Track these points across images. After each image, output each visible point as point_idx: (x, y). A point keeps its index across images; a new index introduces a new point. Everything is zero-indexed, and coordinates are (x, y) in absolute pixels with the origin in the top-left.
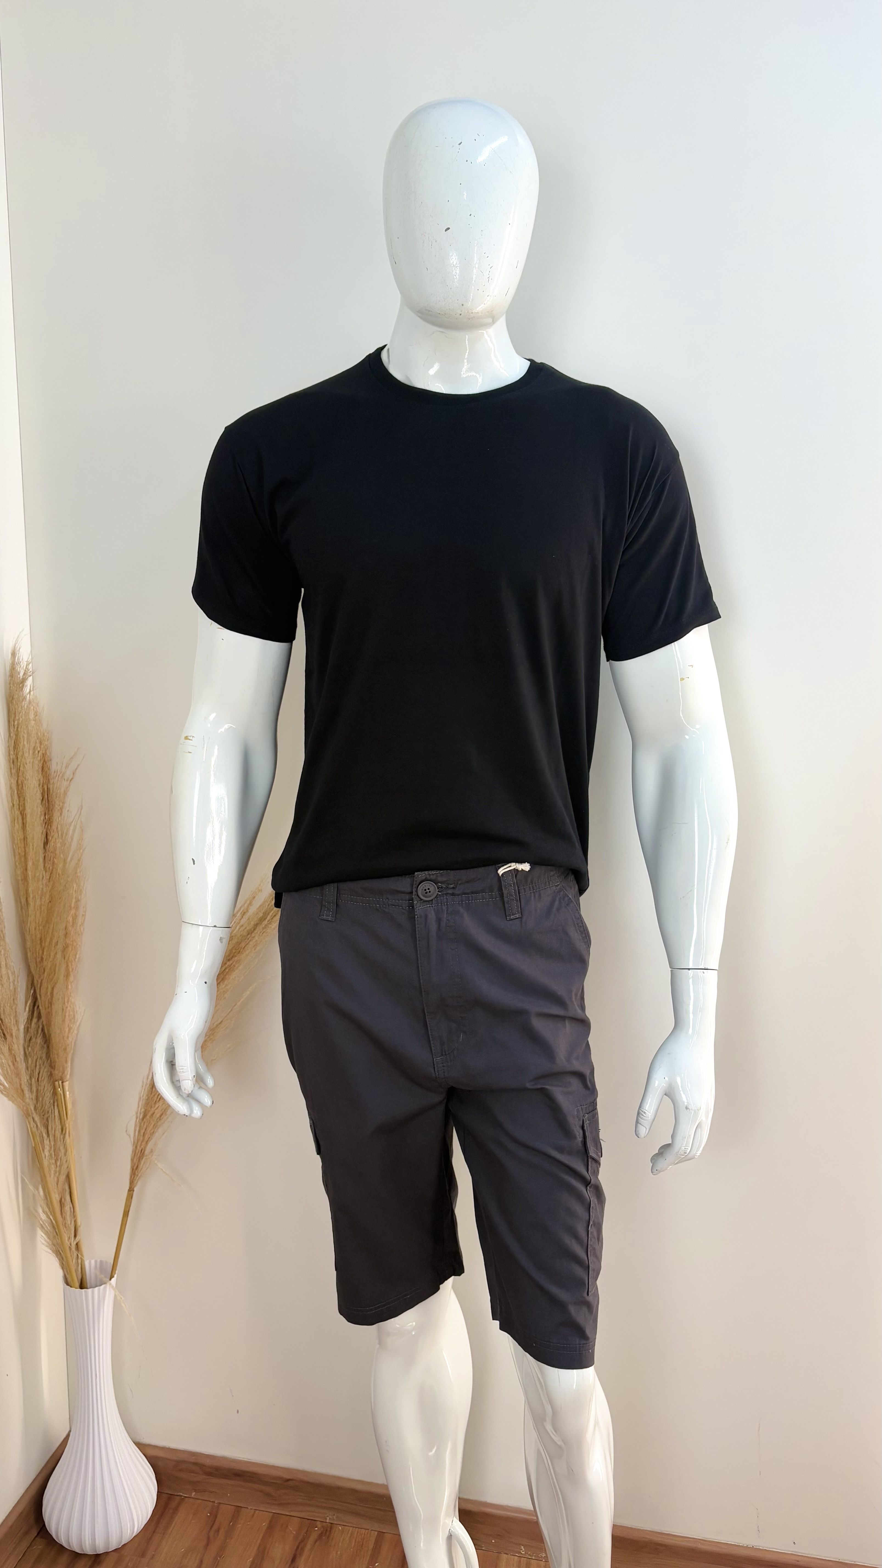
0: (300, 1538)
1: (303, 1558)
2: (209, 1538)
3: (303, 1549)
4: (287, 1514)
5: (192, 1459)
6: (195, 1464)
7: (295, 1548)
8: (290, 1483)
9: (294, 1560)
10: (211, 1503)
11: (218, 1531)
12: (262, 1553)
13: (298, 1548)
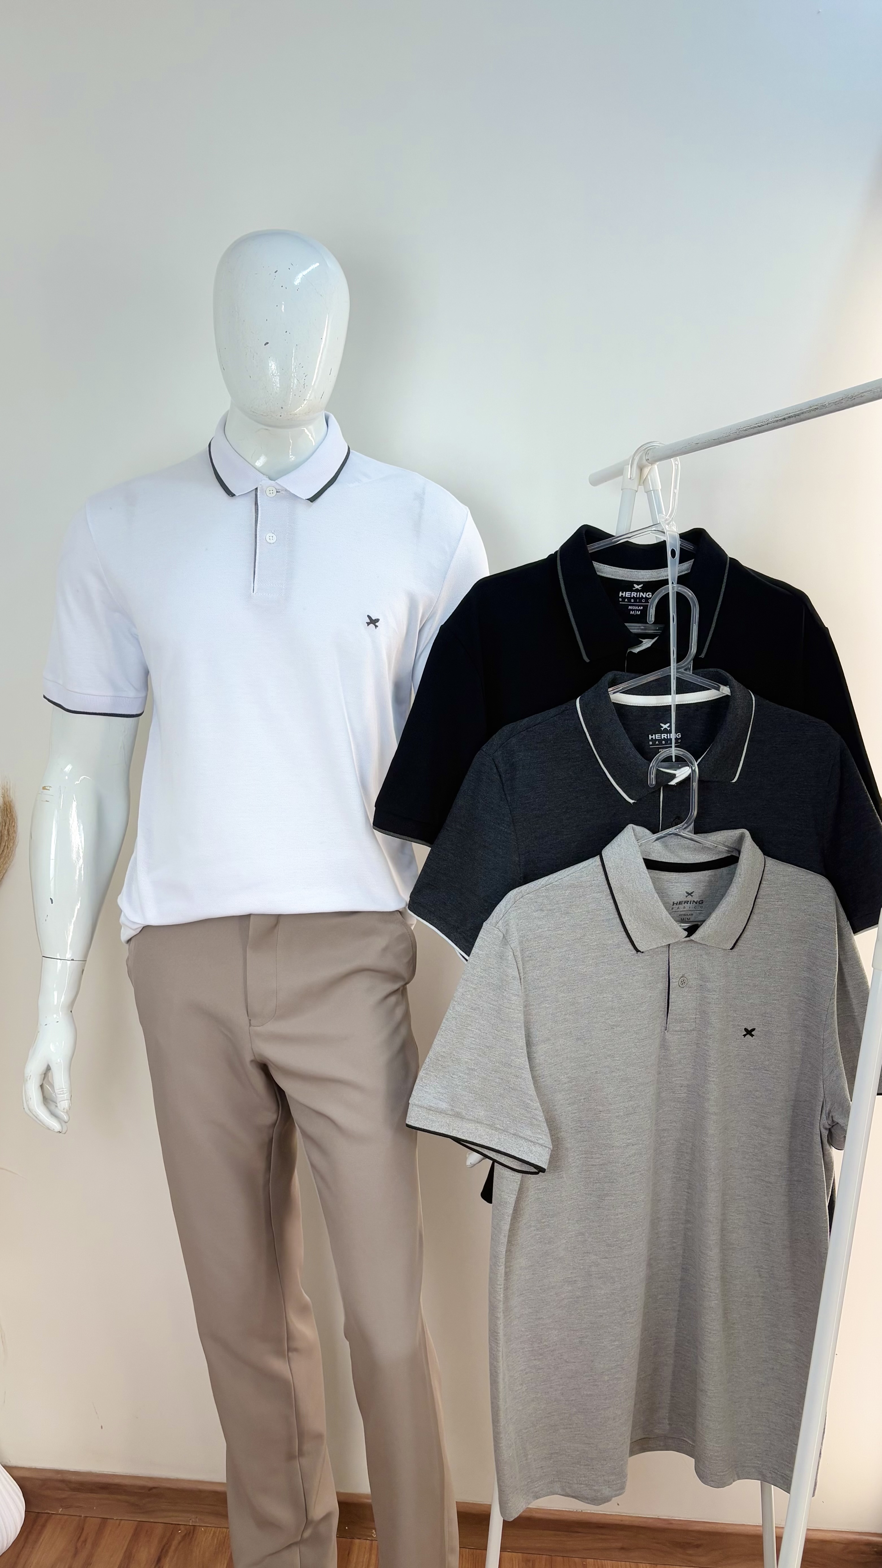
0: (165, 1540)
1: (168, 1559)
2: (76, 1548)
3: (167, 1551)
4: (152, 1521)
5: (59, 1477)
6: (63, 1481)
7: (160, 1550)
8: (154, 1490)
9: (159, 1560)
10: (78, 1518)
11: (85, 1541)
12: (129, 1557)
13: (162, 1550)
